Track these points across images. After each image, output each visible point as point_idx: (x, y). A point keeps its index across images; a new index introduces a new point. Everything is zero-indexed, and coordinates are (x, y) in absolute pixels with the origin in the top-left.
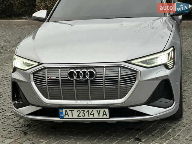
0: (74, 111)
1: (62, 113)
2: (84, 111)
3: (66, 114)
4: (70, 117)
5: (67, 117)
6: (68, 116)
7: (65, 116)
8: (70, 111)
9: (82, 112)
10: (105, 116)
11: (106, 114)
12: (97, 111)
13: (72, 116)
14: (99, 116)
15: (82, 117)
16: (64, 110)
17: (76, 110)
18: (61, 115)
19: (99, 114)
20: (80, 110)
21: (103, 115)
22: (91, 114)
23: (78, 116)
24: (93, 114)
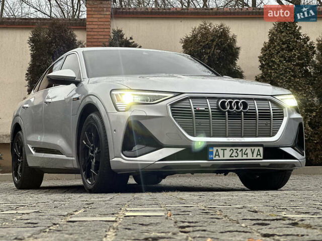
0: (226, 149)
1: (212, 153)
2: (237, 150)
3: (217, 154)
4: (221, 158)
5: (217, 158)
6: (219, 157)
7: (215, 157)
8: (222, 149)
9: (235, 151)
10: (259, 157)
11: (260, 155)
12: (251, 149)
13: (224, 157)
14: (253, 156)
15: (235, 158)
16: (215, 149)
17: (228, 149)
18: (210, 156)
19: (253, 153)
20: (234, 148)
21: (257, 155)
22: (244, 154)
23: (230, 156)
24: (247, 154)
